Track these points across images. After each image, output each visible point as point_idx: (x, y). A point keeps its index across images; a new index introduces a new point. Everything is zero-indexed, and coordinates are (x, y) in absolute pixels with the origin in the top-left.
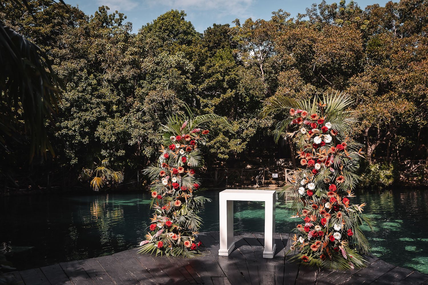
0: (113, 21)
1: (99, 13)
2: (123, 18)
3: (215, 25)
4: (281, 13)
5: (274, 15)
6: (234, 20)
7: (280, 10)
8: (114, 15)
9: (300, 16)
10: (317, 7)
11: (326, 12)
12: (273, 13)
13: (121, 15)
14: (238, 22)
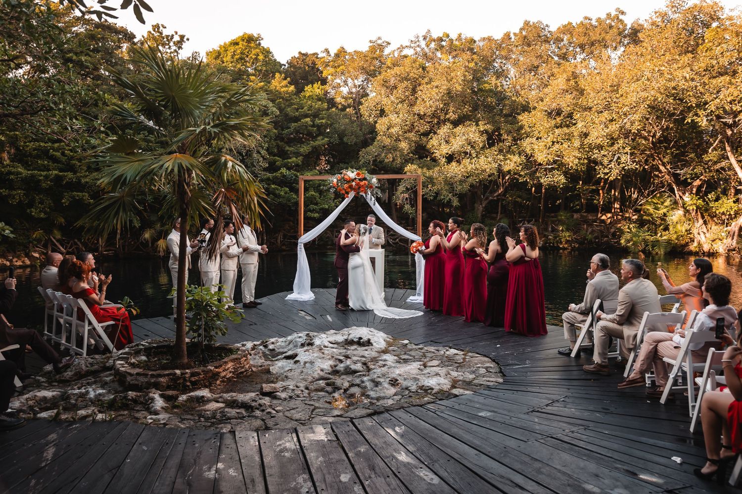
0: (171, 44)
1: (153, 32)
2: (185, 39)
3: (300, 53)
4: (379, 42)
5: (372, 44)
6: (323, 50)
7: (379, 38)
8: (173, 35)
9: (402, 48)
10: (421, 39)
11: (433, 45)
12: (371, 42)
13: (182, 37)
14: (327, 51)
